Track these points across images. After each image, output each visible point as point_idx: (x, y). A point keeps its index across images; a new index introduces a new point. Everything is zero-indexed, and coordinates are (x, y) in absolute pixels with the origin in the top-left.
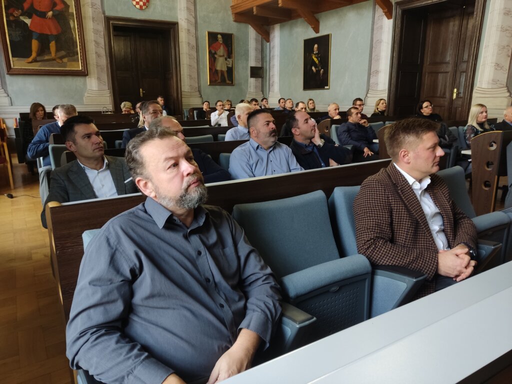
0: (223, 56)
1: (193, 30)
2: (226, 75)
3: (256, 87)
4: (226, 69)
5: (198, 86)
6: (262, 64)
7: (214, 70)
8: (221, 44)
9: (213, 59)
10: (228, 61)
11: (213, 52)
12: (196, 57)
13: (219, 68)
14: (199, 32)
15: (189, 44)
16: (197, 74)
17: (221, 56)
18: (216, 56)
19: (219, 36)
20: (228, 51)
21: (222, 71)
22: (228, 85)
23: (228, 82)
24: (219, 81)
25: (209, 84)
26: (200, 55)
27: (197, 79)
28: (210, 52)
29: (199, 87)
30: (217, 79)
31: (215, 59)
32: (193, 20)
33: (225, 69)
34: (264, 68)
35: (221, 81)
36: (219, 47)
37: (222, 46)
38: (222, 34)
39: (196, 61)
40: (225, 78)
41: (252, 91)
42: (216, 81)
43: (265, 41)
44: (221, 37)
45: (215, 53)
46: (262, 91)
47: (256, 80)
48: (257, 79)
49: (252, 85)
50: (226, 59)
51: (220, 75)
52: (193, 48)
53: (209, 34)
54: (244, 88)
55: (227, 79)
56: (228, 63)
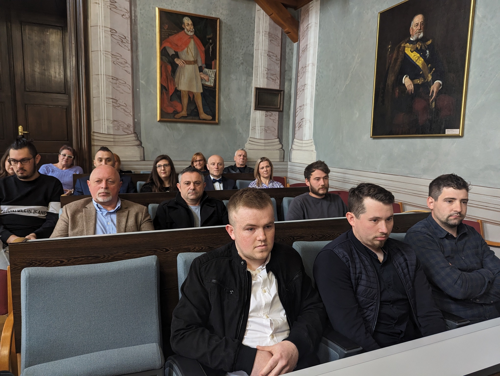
0: (195, 62)
1: (124, 2)
2: (199, 102)
3: (266, 129)
4: (202, 91)
5: (134, 123)
6: (282, 83)
7: (171, 91)
8: (191, 37)
9: (170, 68)
10: (206, 74)
11: (171, 52)
12: (129, 62)
13: (183, 86)
14: (138, 9)
15: (113, 31)
16: (131, 96)
17: (189, 63)
18: (177, 61)
19: (187, 21)
20: (207, 52)
21: (189, 93)
22: (204, 122)
23: (203, 116)
24: (184, 113)
25: (158, 119)
26: (141, 58)
27: (130, 109)
28: (163, 52)
29: (136, 126)
30: (179, 109)
31: (175, 67)
33: (197, 90)
34: (286, 91)
35: (188, 115)
36: (187, 44)
37: (192, 41)
38: (192, 17)
39: (130, 70)
40: (196, 107)
41: (257, 136)
42: (176, 112)
43: (289, 40)
44: (190, 22)
45: (177, 55)
46: (280, 137)
47: (266, 116)
48: (269, 113)
49: (258, 125)
50: (201, 69)
51: (185, 101)
52: (122, 42)
53: (162, 12)
54: (241, 131)
55: (201, 110)
56: (206, 78)
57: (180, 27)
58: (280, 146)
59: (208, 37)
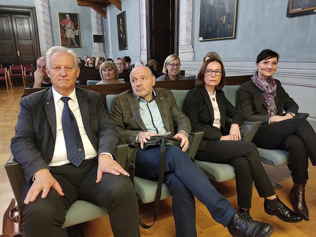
0: (71, 28)
1: (47, 12)
2: (74, 41)
3: (99, 49)
4: (75, 37)
6: (103, 33)
7: (64, 38)
8: (69, 20)
9: (63, 30)
10: (75, 31)
11: (63, 25)
12: (50, 30)
13: (68, 36)
14: (52, 13)
15: (45, 21)
16: (52, 40)
17: (69, 28)
18: (65, 28)
19: (67, 15)
20: (75, 24)
22: (76, 47)
23: (76, 45)
24: (69, 45)
26: (54, 28)
28: (61, 26)
30: (67, 43)
31: (65, 30)
32: (47, 6)
33: (73, 37)
34: (105, 36)
35: (71, 45)
36: (68, 23)
37: (70, 22)
38: (69, 14)
39: (51, 32)
40: (73, 42)
41: (96, 51)
43: (104, 18)
44: (68, 16)
45: (65, 26)
46: (105, 52)
47: (99, 44)
48: (99, 43)
49: (96, 47)
50: (73, 30)
51: (69, 41)
52: (48, 24)
53: (59, 14)
54: (90, 50)
55: (75, 43)
56: (75, 33)
57: (65, 17)
58: (105, 54)
59: (75, 20)
